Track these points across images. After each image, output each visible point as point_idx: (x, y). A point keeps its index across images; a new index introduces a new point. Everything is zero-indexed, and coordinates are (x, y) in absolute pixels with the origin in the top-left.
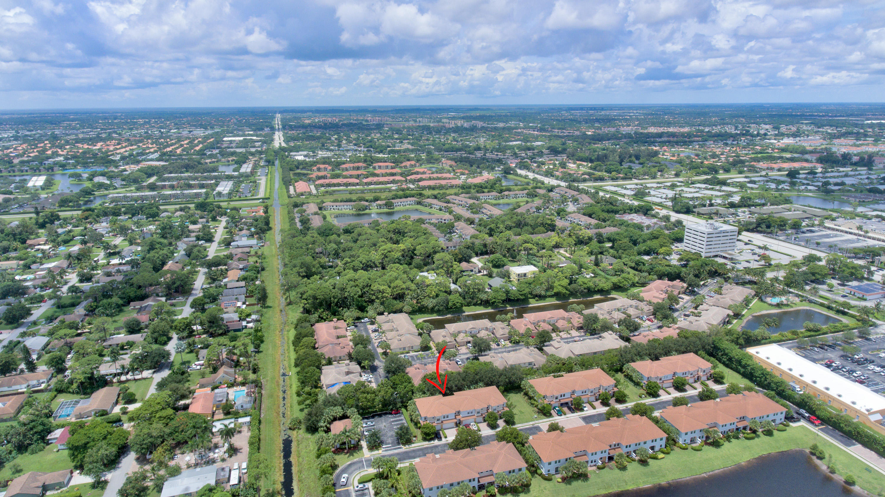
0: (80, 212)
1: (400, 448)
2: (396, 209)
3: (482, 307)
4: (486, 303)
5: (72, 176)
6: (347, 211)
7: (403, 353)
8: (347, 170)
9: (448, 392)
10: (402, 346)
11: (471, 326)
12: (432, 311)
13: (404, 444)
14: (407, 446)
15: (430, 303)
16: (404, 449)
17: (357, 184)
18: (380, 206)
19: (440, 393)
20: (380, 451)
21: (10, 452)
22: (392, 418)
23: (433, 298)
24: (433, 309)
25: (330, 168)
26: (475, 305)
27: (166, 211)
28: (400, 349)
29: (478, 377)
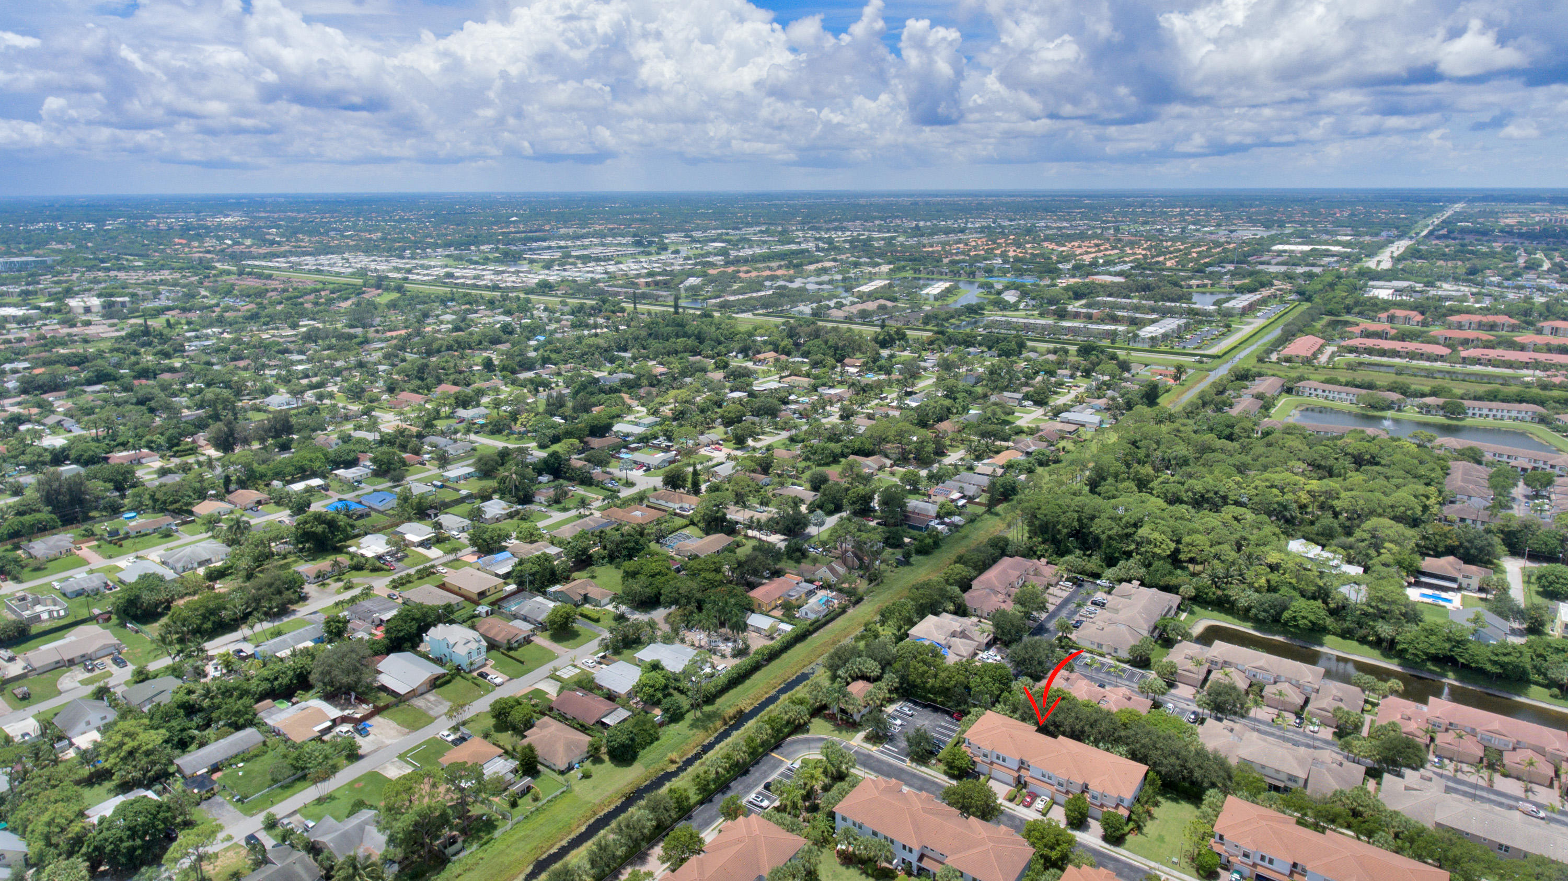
0: (930, 334)
1: (904, 761)
2: (1469, 421)
3: (1377, 653)
4: (1388, 647)
5: (981, 286)
6: (1345, 405)
7: (1091, 652)
8: (1460, 326)
9: (1049, 729)
10: (1097, 640)
11: (1260, 663)
12: (1245, 614)
13: (912, 760)
14: (914, 765)
15: (1243, 596)
16: (908, 765)
17: (1441, 358)
18: (1427, 409)
19: (1037, 723)
20: (874, 748)
21: (603, 558)
22: (947, 722)
23: (1257, 590)
24: (1248, 609)
25: (1419, 318)
26: (1363, 641)
27: (1034, 350)
28: (1092, 643)
29: (1123, 733)
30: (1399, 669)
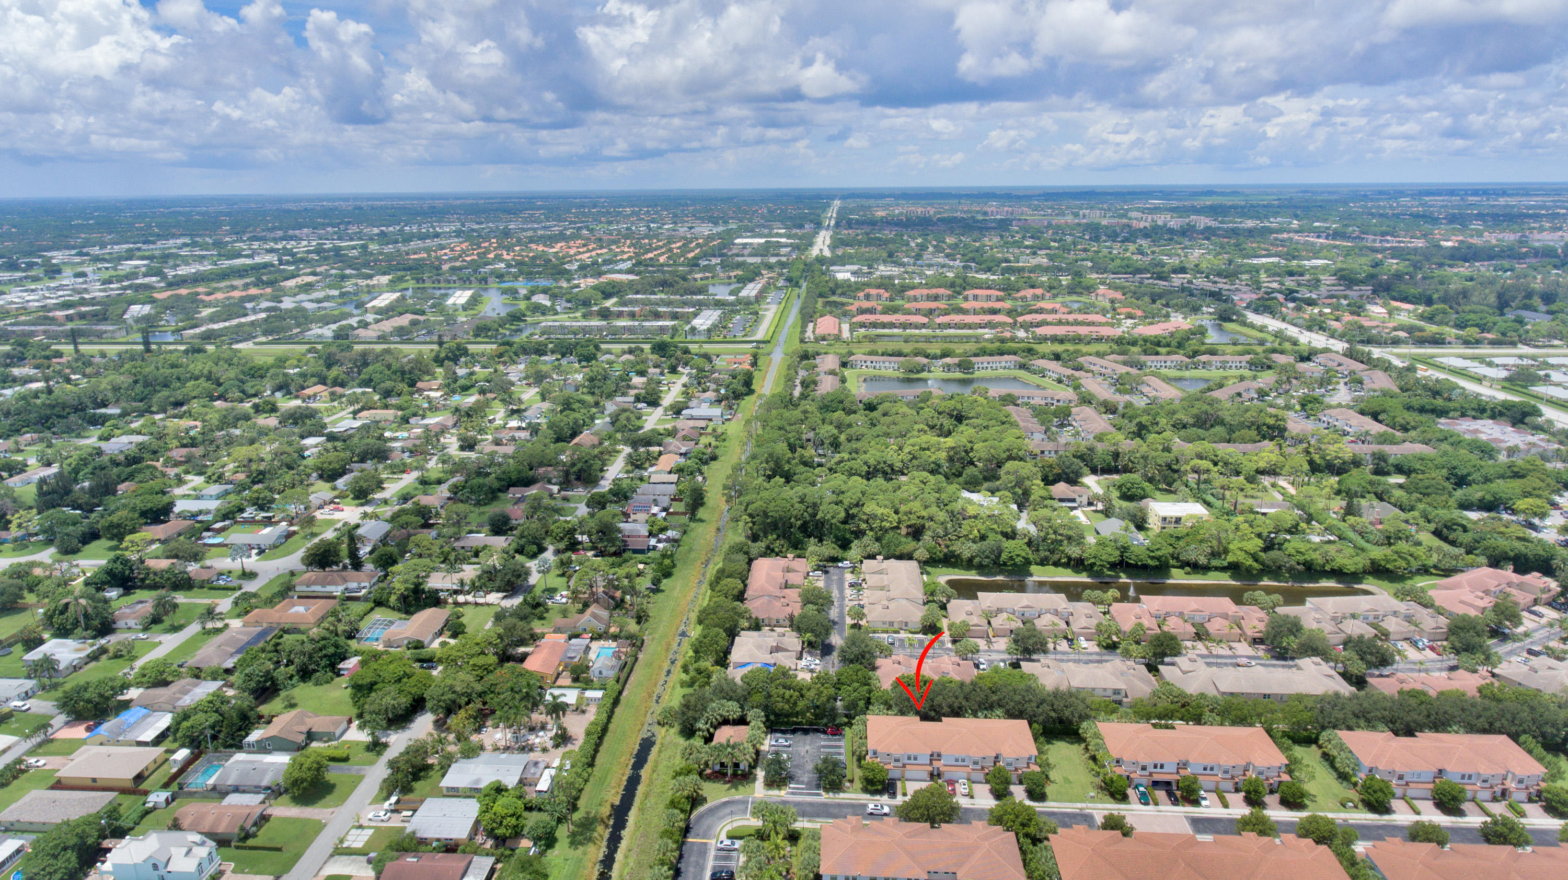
0: (494, 346)
1: (818, 795)
2: (977, 374)
3: (1069, 571)
4: (1078, 564)
5: (505, 292)
6: (890, 372)
7: (887, 632)
8: (915, 299)
9: (931, 714)
10: (888, 619)
11: (1025, 603)
12: (969, 564)
13: (827, 790)
14: (831, 795)
15: (966, 549)
16: (825, 797)
17: (924, 326)
18: (948, 368)
19: (917, 713)
20: (783, 793)
21: (291, 678)
22: (825, 740)
23: (974, 542)
24: (970, 560)
25: (887, 295)
26: (1056, 564)
27: (609, 352)
28: (884, 623)
29: (995, 698)
30: (1089, 580)
